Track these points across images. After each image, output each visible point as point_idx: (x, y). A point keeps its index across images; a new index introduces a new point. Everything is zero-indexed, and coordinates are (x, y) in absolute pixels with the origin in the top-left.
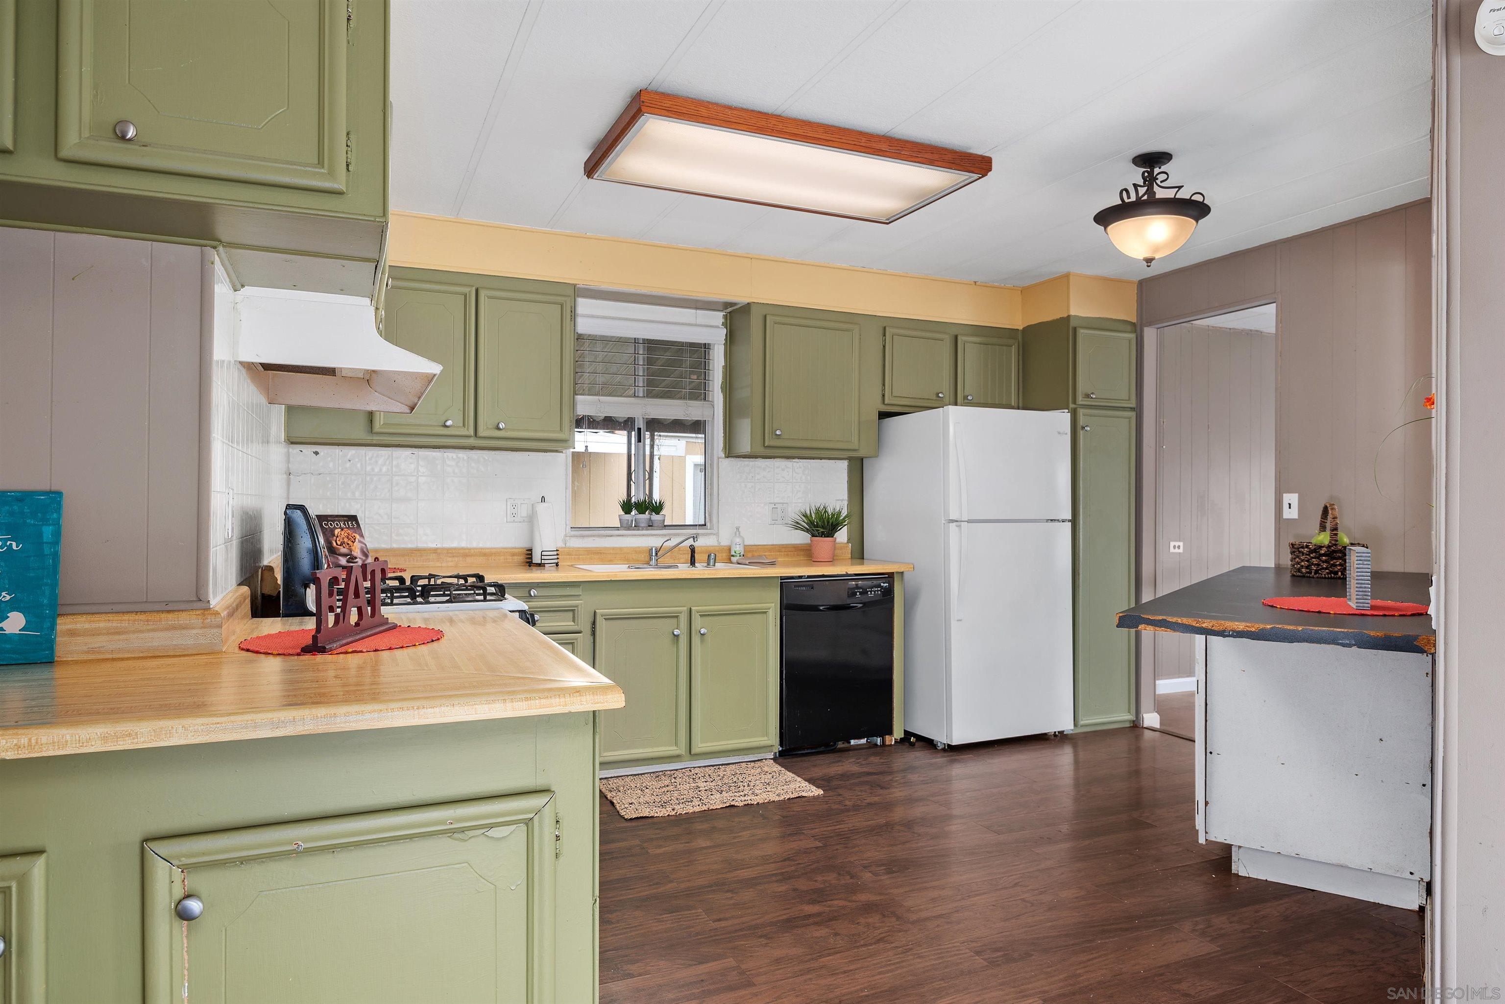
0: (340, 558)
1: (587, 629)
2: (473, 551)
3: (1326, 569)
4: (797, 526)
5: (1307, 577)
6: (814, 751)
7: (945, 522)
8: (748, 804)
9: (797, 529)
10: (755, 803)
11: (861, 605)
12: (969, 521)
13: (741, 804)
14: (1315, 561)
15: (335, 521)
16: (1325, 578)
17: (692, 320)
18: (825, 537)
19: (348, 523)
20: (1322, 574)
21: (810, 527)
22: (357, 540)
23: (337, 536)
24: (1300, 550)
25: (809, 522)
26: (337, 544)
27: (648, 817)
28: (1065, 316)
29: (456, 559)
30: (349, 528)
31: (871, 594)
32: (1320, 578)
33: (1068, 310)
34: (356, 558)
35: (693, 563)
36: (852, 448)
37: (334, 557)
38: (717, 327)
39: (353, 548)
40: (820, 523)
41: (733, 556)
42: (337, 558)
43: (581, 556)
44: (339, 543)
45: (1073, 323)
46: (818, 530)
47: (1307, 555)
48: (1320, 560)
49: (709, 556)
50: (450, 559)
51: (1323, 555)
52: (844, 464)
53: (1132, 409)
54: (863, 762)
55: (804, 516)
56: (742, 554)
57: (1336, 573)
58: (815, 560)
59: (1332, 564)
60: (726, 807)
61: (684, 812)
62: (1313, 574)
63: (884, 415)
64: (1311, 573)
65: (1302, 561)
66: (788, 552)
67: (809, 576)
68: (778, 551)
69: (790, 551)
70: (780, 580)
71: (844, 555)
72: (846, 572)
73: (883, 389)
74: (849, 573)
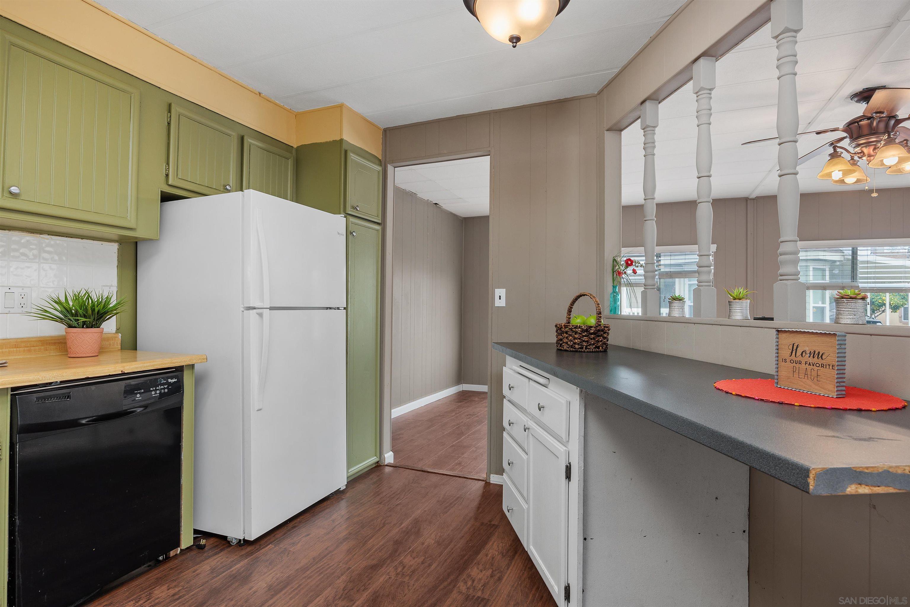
3: (594, 344)
4: (44, 315)
5: (579, 352)
7: (243, 309)
9: (44, 319)
11: (141, 409)
12: (271, 308)
14: (585, 339)
16: (593, 352)
18: (87, 327)
20: (590, 349)
21: (66, 316)
24: (574, 330)
25: (64, 310)
28: (338, 139)
31: (156, 393)
32: (589, 352)
33: (341, 134)
36: (128, 226)
40: (80, 311)
45: (345, 147)
46: (78, 320)
47: (580, 334)
48: (589, 337)
51: (592, 334)
52: (115, 247)
53: (378, 224)
55: (56, 302)
57: (598, 348)
58: (72, 356)
59: (597, 341)
62: (584, 349)
63: (166, 198)
64: (582, 348)
65: (575, 338)
66: (31, 347)
67: (62, 382)
68: (14, 346)
69: (33, 346)
70: (11, 392)
71: (112, 350)
72: (122, 371)
73: (167, 167)
74: (126, 372)
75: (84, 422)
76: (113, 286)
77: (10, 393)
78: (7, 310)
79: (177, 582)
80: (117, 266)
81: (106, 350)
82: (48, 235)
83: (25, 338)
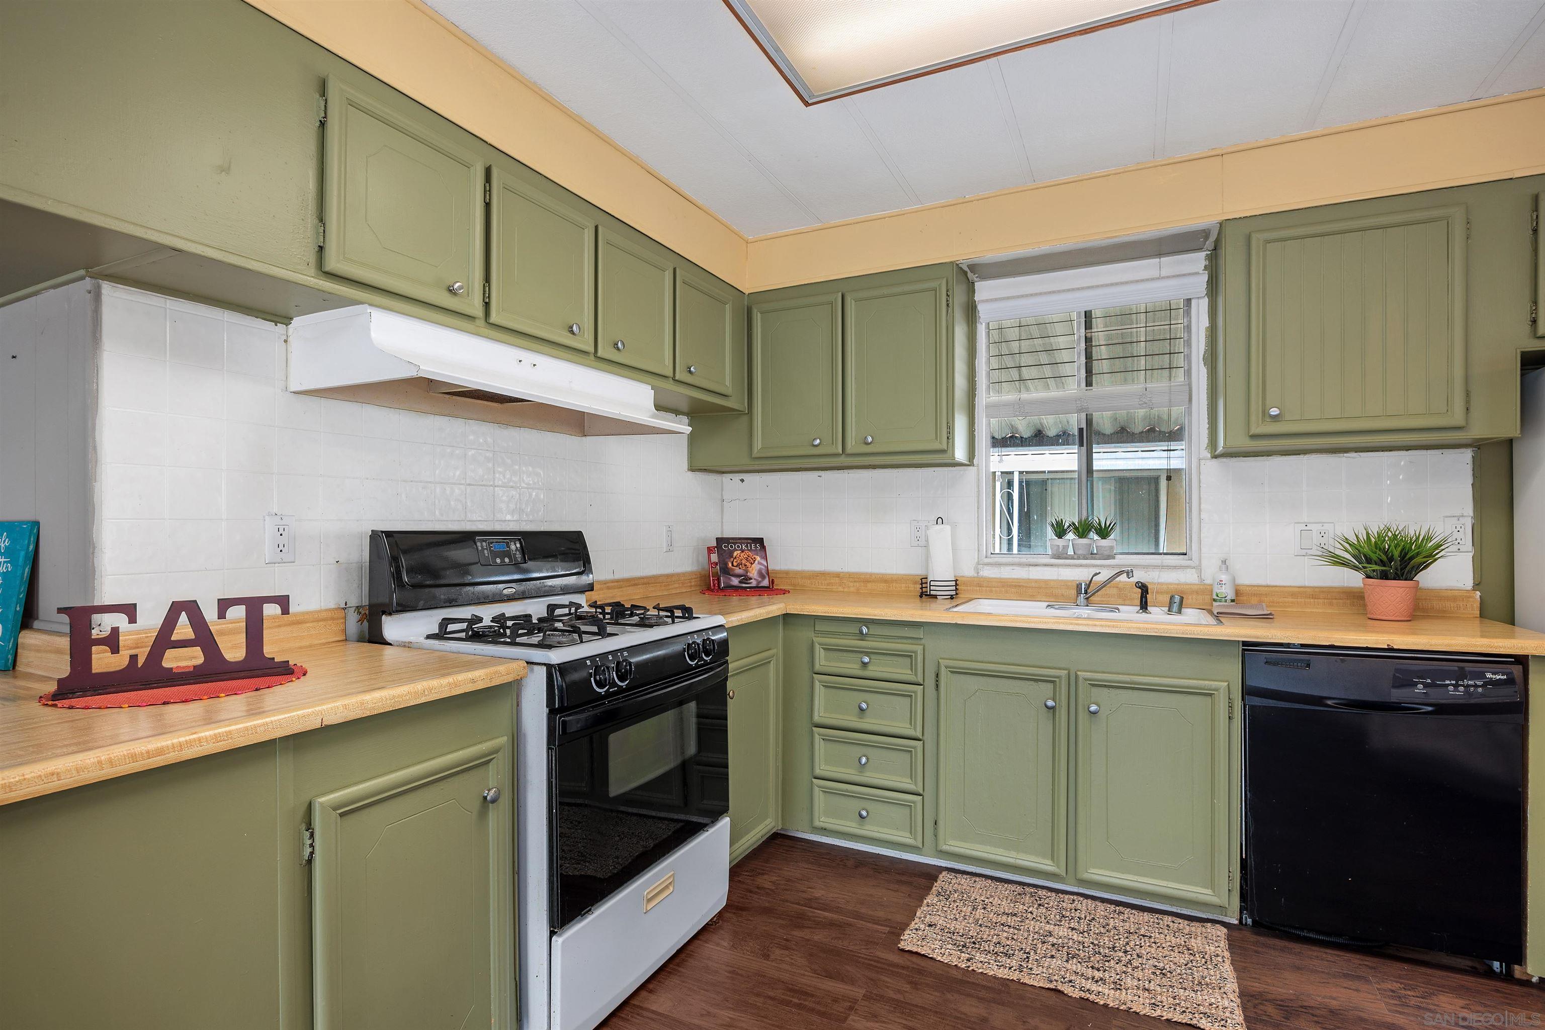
0: (733, 578)
1: (930, 682)
2: (874, 576)
6: (1321, 938)
8: (1087, 999)
9: (1337, 564)
10: (1102, 1003)
11: (1430, 709)
13: (1076, 994)
15: (737, 543)
17: (1155, 273)
18: (1391, 579)
19: (751, 546)
21: (1360, 562)
22: (756, 562)
23: (736, 558)
25: (1359, 553)
26: (733, 565)
27: (927, 956)
29: (858, 584)
30: (751, 550)
31: (1456, 690)
34: (751, 579)
35: (1144, 606)
36: (1448, 426)
37: (726, 577)
38: (1197, 273)
39: (750, 569)
40: (1384, 555)
41: (1215, 600)
42: (730, 579)
43: (994, 589)
44: (735, 564)
49: (1172, 598)
50: (851, 584)
52: (1467, 455)
54: (1413, 1001)
56: (1229, 598)
58: (1371, 616)
60: (1049, 989)
61: (980, 971)
66: (1332, 599)
67: (1303, 646)
68: (1311, 596)
69: (1336, 599)
70: (1243, 646)
71: (1462, 616)
72: (1388, 645)
73: (1534, 308)
74: (1395, 647)
75: (1329, 702)
76: (1465, 516)
77: (1241, 648)
78: (1303, 552)
79: (1486, 1009)
80: (1472, 484)
81: (1451, 615)
82: (1356, 452)
83: (1326, 587)
